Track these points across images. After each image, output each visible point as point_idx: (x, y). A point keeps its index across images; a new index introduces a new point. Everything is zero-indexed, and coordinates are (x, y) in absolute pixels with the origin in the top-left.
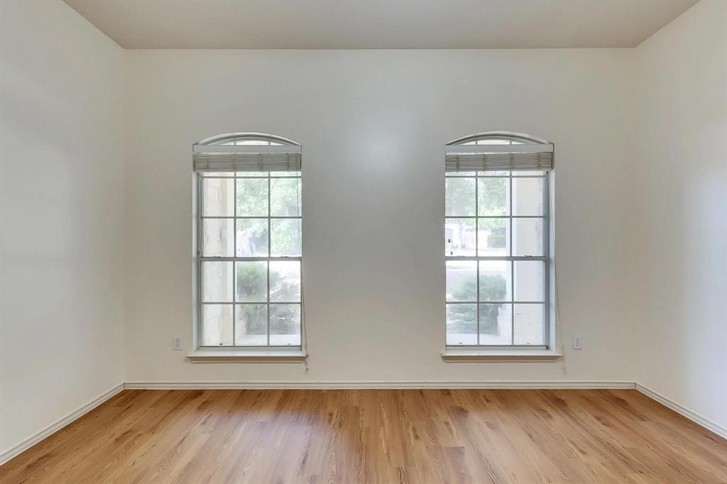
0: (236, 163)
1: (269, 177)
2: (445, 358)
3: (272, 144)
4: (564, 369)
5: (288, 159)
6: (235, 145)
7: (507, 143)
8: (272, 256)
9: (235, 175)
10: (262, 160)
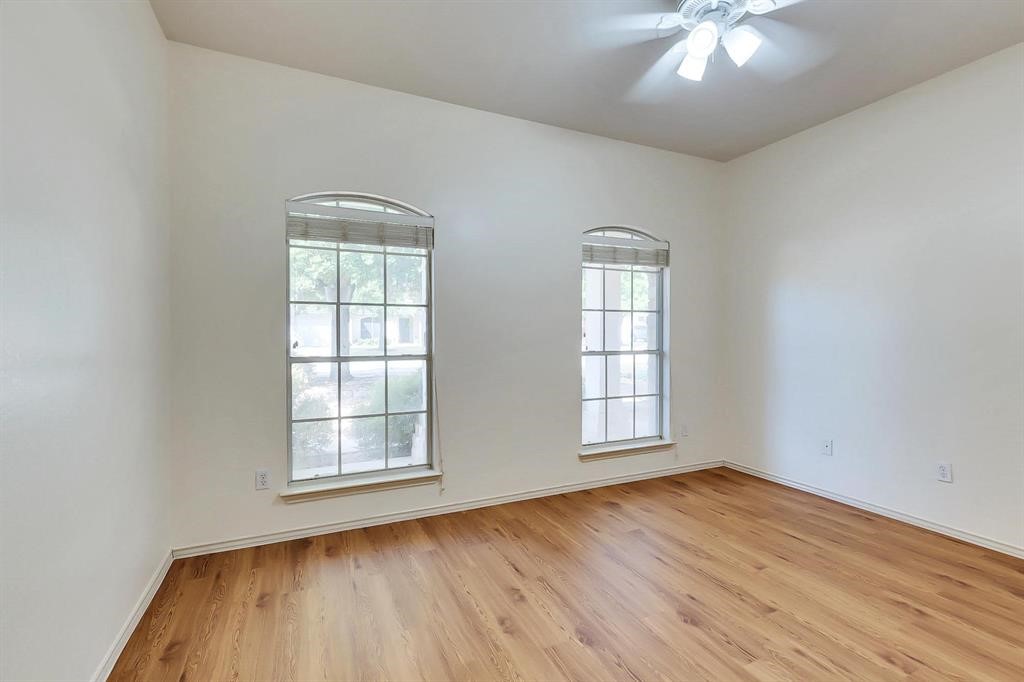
0: (345, 231)
1: (385, 253)
2: (582, 458)
3: (389, 211)
4: (677, 456)
5: (417, 233)
6: (338, 207)
7: (629, 236)
8: (388, 354)
9: (338, 246)
10: (382, 231)
